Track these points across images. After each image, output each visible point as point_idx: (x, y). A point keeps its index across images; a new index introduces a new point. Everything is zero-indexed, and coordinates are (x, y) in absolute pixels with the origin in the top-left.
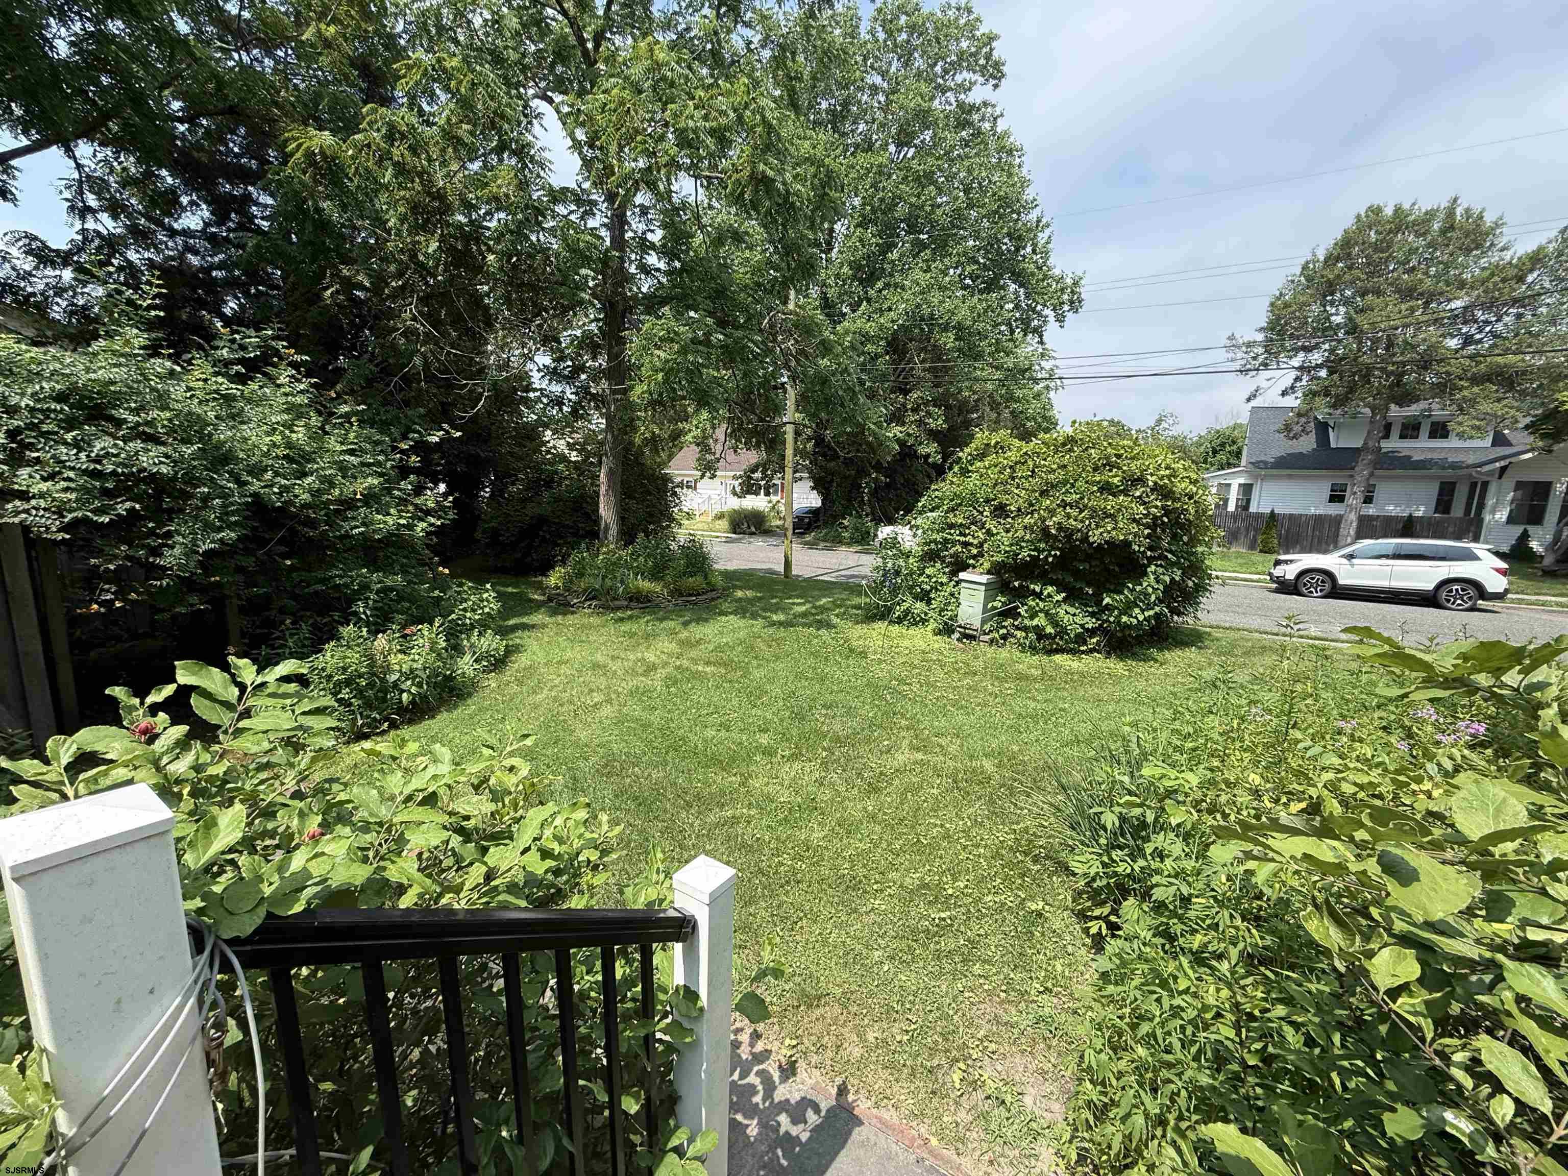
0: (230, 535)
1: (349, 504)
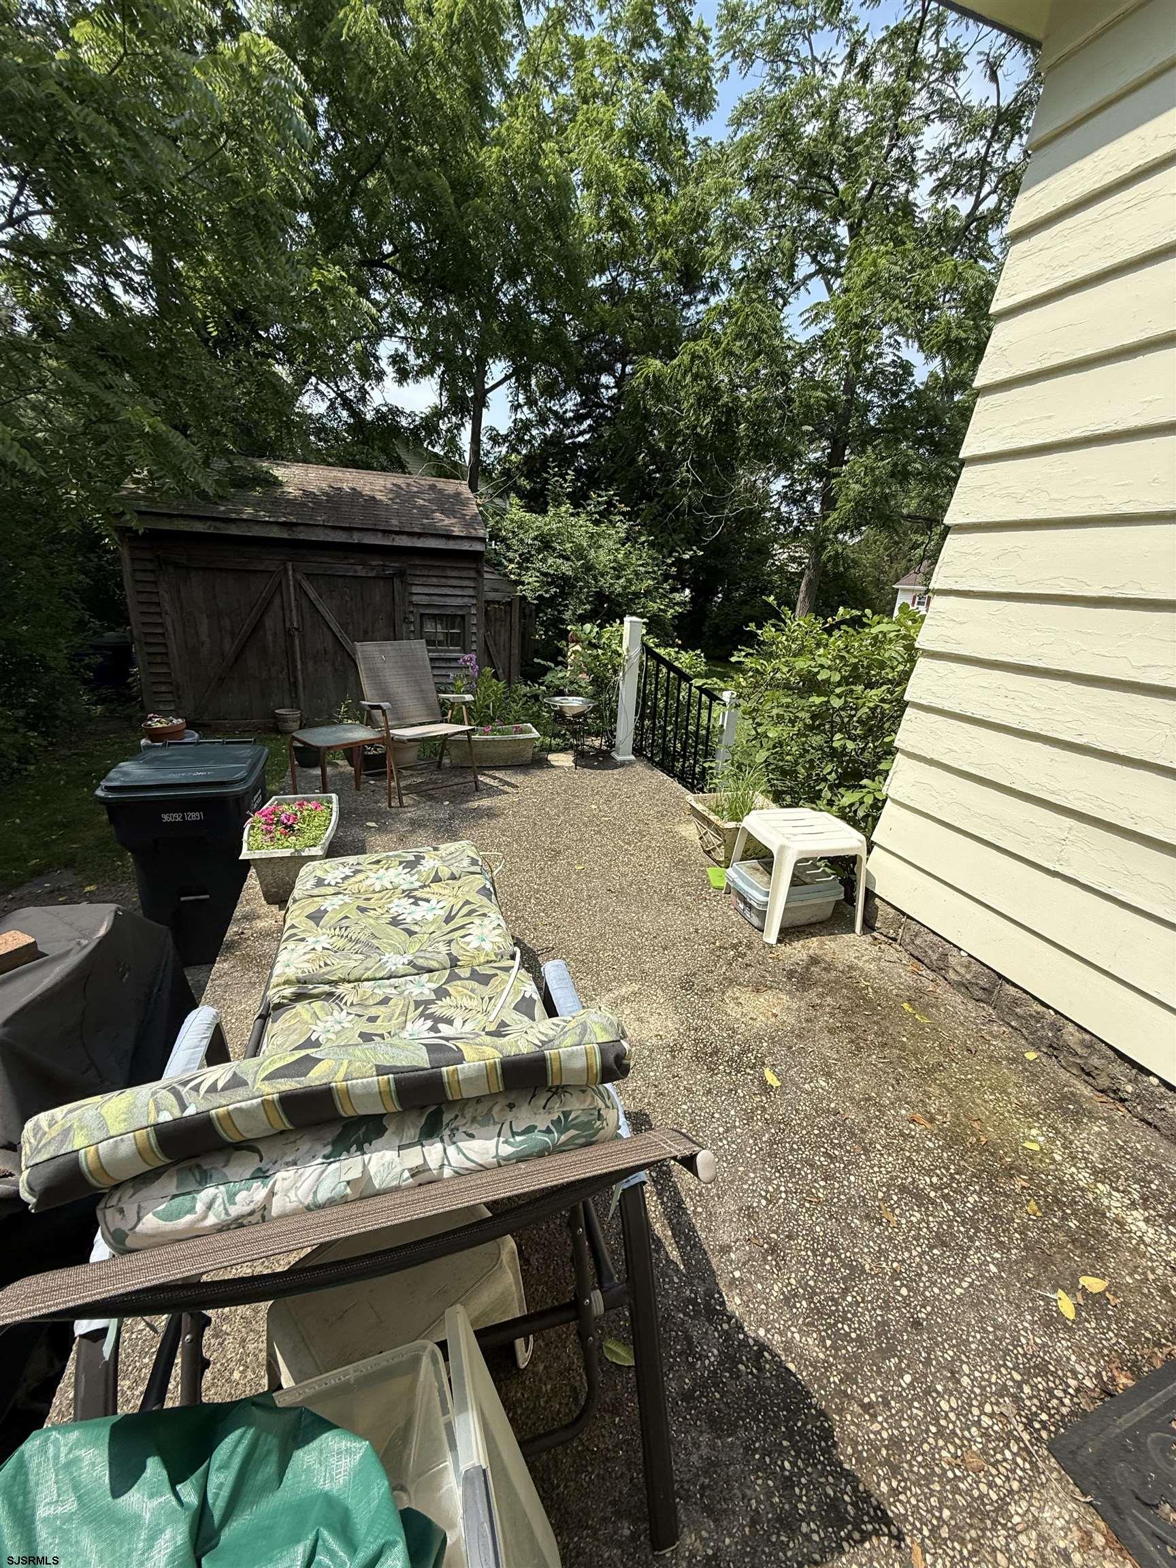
0: (588, 607)
1: (637, 595)
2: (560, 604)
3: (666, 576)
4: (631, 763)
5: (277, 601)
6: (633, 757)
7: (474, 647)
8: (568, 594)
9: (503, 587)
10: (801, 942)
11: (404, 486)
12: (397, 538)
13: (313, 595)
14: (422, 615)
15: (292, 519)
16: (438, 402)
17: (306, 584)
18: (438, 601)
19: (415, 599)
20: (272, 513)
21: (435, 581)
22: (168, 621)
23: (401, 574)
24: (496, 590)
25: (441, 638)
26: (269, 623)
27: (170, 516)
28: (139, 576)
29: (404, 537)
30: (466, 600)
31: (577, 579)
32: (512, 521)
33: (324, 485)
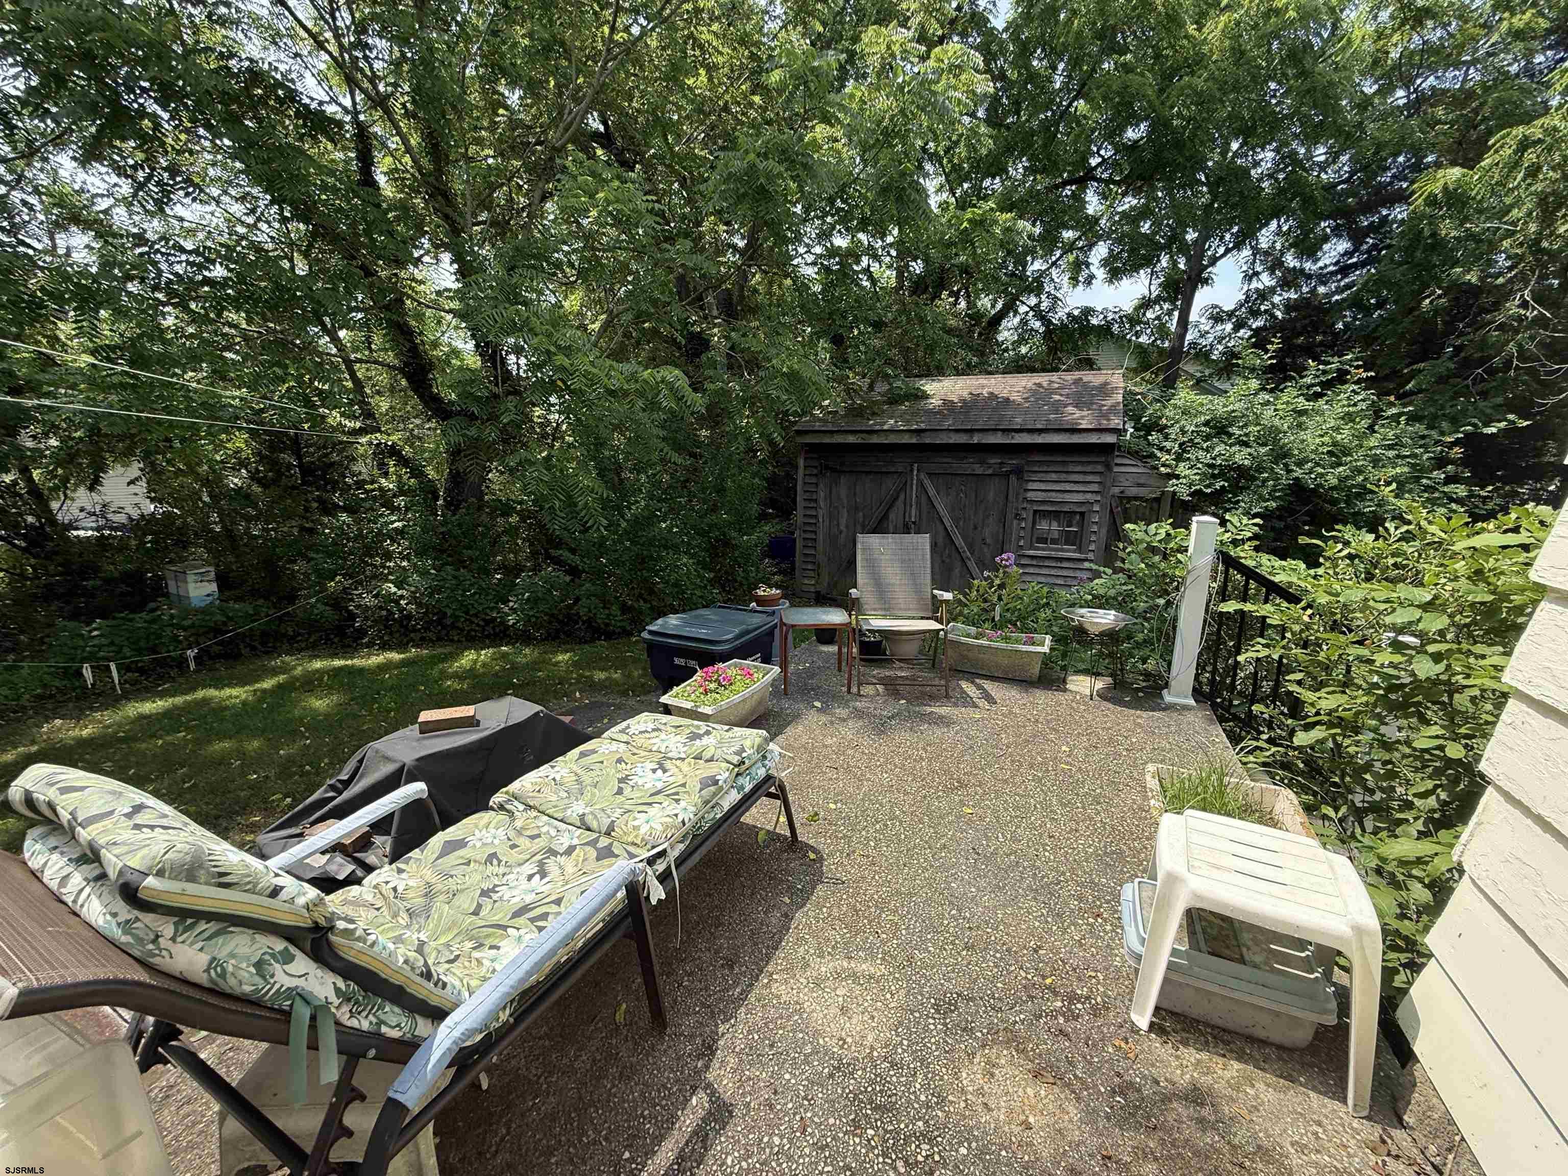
2: (1229, 501)
3: (1441, 462)
4: (1185, 708)
5: (902, 496)
6: (1192, 702)
7: (1092, 547)
8: (1242, 488)
9: (1152, 482)
10: (1204, 1056)
11: (1045, 384)
12: (1016, 435)
13: (932, 491)
14: (1035, 512)
15: (923, 426)
16: (1147, 293)
17: (927, 482)
18: (1059, 497)
19: (1031, 495)
20: (908, 422)
21: (1054, 477)
22: (821, 512)
23: (1018, 472)
24: (1140, 485)
25: (1056, 535)
26: (892, 516)
27: (832, 432)
28: (808, 480)
29: (1024, 434)
30: (1089, 496)
31: (1260, 469)
32: (1175, 407)
33: (965, 394)
